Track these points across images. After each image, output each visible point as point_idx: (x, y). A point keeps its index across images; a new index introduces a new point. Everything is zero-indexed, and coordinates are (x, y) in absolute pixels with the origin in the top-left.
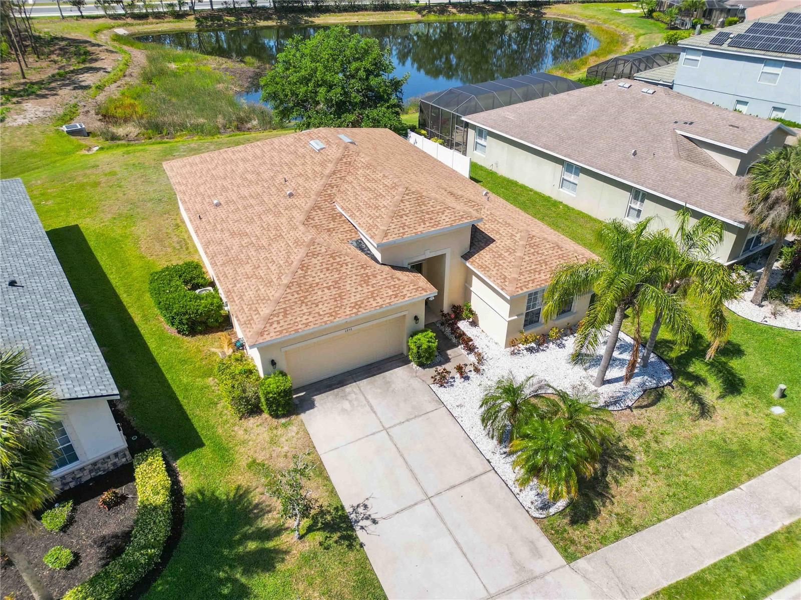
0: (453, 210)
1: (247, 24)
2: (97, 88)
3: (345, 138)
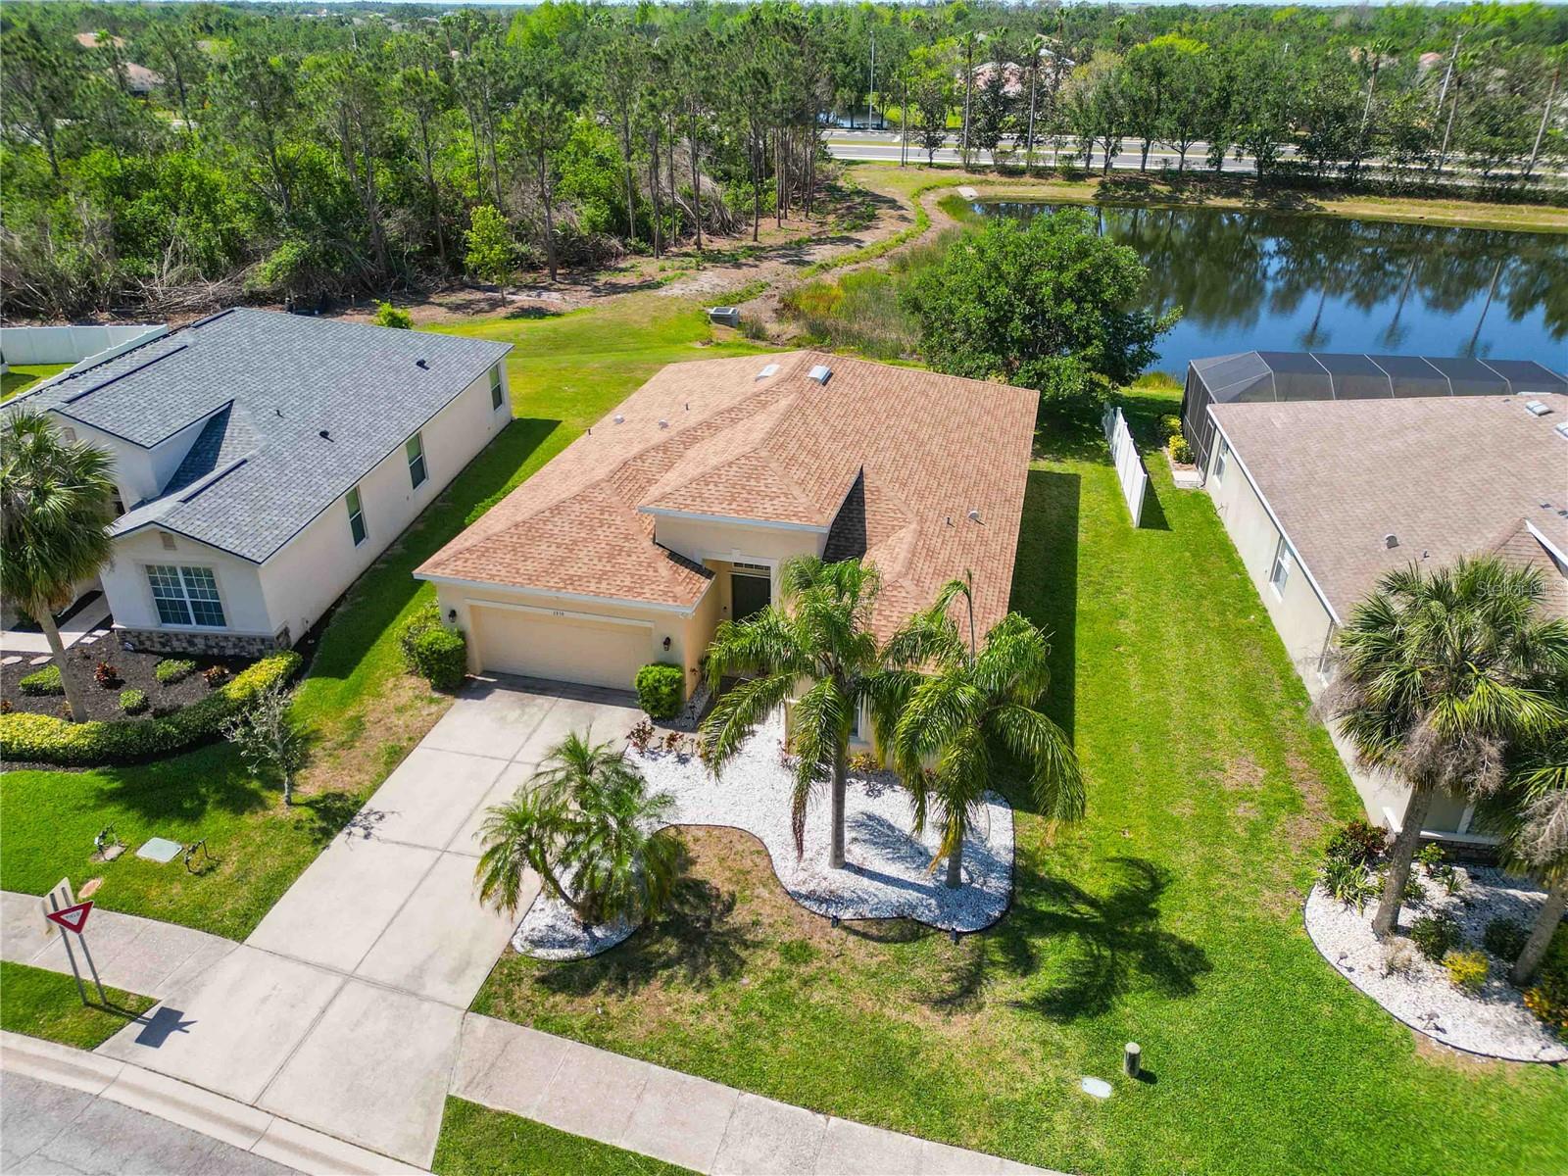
0: (791, 500)
2: (822, 267)
3: (819, 372)
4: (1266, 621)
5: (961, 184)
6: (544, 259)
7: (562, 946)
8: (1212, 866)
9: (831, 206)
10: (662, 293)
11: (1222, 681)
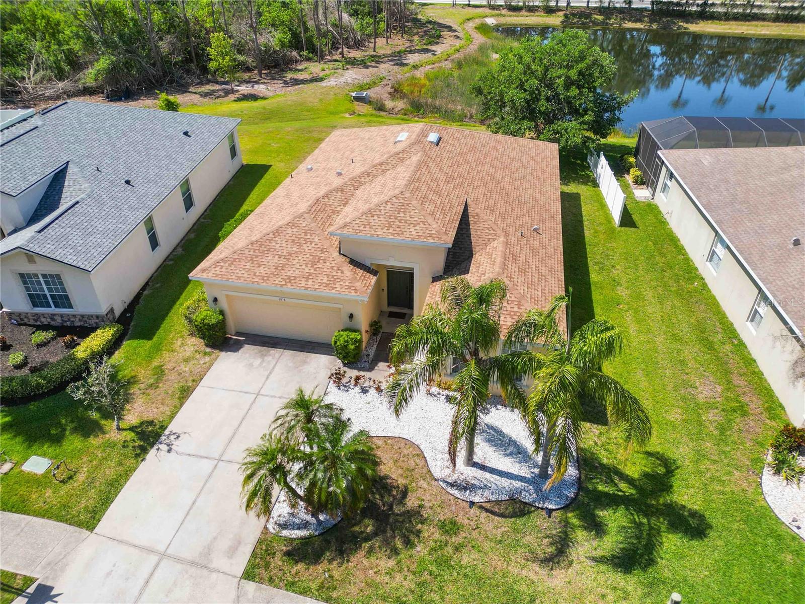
0: (427, 226)
1: (613, 24)
2: (414, 66)
3: (433, 137)
4: (705, 286)
5: (487, 16)
6: (254, 64)
7: (299, 529)
8: (700, 456)
9: (415, 31)
10: (324, 84)
11: (685, 327)
